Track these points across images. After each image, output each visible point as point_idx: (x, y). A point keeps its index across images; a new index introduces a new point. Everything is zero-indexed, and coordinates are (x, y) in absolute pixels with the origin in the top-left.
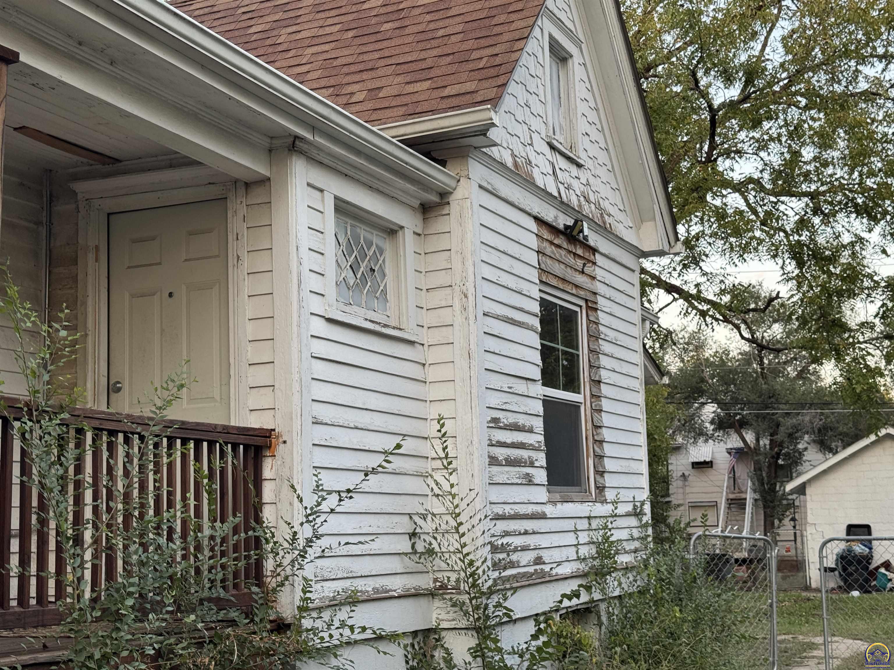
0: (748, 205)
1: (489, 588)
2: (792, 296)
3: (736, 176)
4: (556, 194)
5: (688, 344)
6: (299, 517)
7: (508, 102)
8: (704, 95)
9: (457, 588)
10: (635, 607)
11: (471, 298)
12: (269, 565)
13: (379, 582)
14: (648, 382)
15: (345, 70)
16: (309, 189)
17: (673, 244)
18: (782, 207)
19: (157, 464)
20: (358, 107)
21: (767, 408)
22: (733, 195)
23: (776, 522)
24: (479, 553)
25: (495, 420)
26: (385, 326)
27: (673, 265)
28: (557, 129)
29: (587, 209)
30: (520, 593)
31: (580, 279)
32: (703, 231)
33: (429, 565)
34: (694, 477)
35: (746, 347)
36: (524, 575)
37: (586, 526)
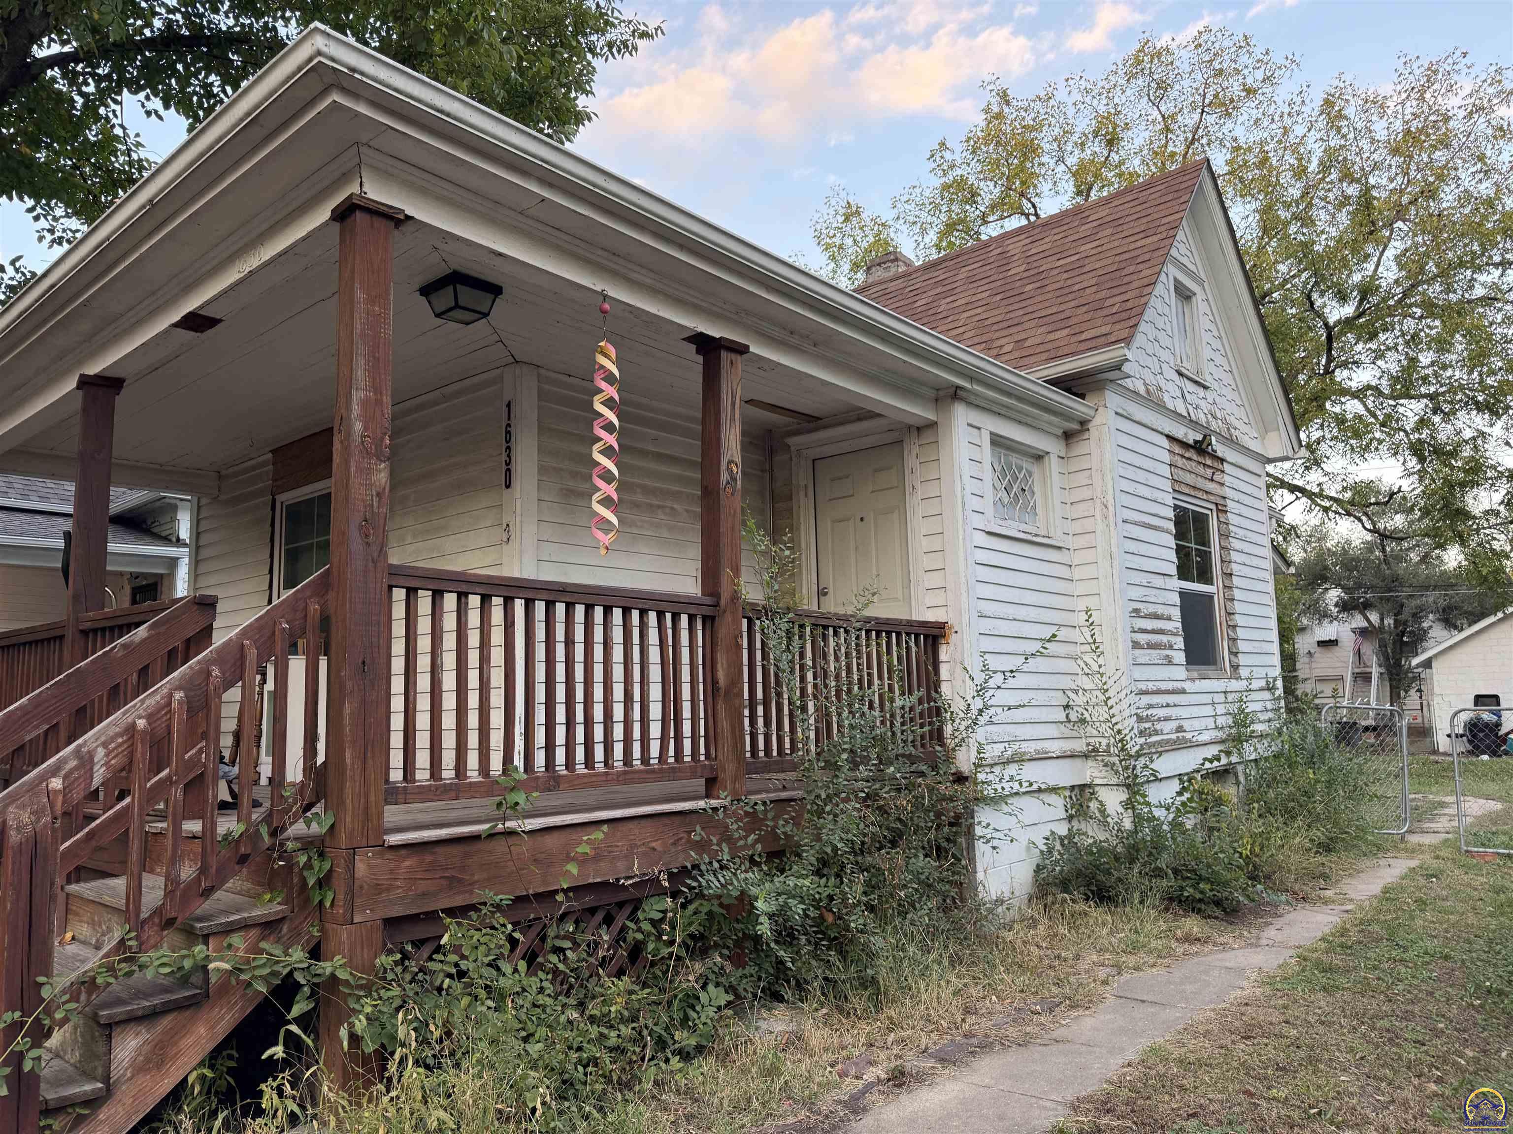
0: (1367, 409)
1: (1137, 752)
2: (1414, 489)
3: (1354, 385)
4: (1186, 414)
5: (1310, 536)
6: (970, 692)
7: (1139, 340)
8: (1320, 315)
9: (1107, 751)
10: (1271, 769)
11: (1111, 509)
12: (948, 729)
13: (1040, 745)
14: (1277, 571)
15: (995, 327)
16: (970, 428)
17: (1296, 449)
18: (1401, 410)
19: (859, 652)
20: (1007, 357)
21: (1390, 591)
22: (1352, 402)
23: (1402, 693)
24: (1126, 723)
25: (1136, 611)
26: (1036, 535)
27: (1295, 468)
28: (1184, 358)
29: (1214, 425)
30: (1165, 756)
31: (1210, 486)
32: (1324, 437)
33: (1082, 732)
34: (1319, 653)
35: (1369, 537)
36: (1168, 741)
37: (1223, 700)
